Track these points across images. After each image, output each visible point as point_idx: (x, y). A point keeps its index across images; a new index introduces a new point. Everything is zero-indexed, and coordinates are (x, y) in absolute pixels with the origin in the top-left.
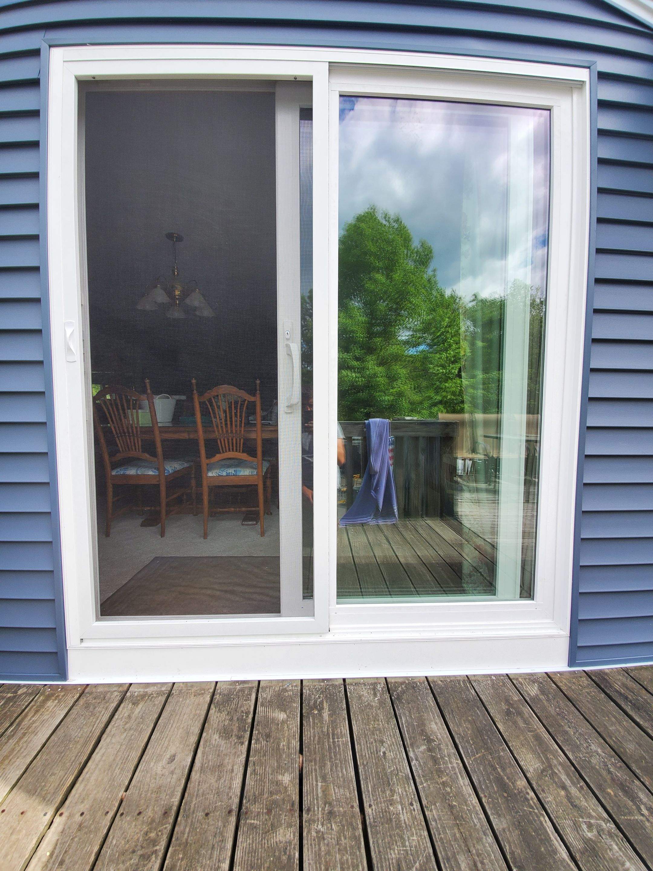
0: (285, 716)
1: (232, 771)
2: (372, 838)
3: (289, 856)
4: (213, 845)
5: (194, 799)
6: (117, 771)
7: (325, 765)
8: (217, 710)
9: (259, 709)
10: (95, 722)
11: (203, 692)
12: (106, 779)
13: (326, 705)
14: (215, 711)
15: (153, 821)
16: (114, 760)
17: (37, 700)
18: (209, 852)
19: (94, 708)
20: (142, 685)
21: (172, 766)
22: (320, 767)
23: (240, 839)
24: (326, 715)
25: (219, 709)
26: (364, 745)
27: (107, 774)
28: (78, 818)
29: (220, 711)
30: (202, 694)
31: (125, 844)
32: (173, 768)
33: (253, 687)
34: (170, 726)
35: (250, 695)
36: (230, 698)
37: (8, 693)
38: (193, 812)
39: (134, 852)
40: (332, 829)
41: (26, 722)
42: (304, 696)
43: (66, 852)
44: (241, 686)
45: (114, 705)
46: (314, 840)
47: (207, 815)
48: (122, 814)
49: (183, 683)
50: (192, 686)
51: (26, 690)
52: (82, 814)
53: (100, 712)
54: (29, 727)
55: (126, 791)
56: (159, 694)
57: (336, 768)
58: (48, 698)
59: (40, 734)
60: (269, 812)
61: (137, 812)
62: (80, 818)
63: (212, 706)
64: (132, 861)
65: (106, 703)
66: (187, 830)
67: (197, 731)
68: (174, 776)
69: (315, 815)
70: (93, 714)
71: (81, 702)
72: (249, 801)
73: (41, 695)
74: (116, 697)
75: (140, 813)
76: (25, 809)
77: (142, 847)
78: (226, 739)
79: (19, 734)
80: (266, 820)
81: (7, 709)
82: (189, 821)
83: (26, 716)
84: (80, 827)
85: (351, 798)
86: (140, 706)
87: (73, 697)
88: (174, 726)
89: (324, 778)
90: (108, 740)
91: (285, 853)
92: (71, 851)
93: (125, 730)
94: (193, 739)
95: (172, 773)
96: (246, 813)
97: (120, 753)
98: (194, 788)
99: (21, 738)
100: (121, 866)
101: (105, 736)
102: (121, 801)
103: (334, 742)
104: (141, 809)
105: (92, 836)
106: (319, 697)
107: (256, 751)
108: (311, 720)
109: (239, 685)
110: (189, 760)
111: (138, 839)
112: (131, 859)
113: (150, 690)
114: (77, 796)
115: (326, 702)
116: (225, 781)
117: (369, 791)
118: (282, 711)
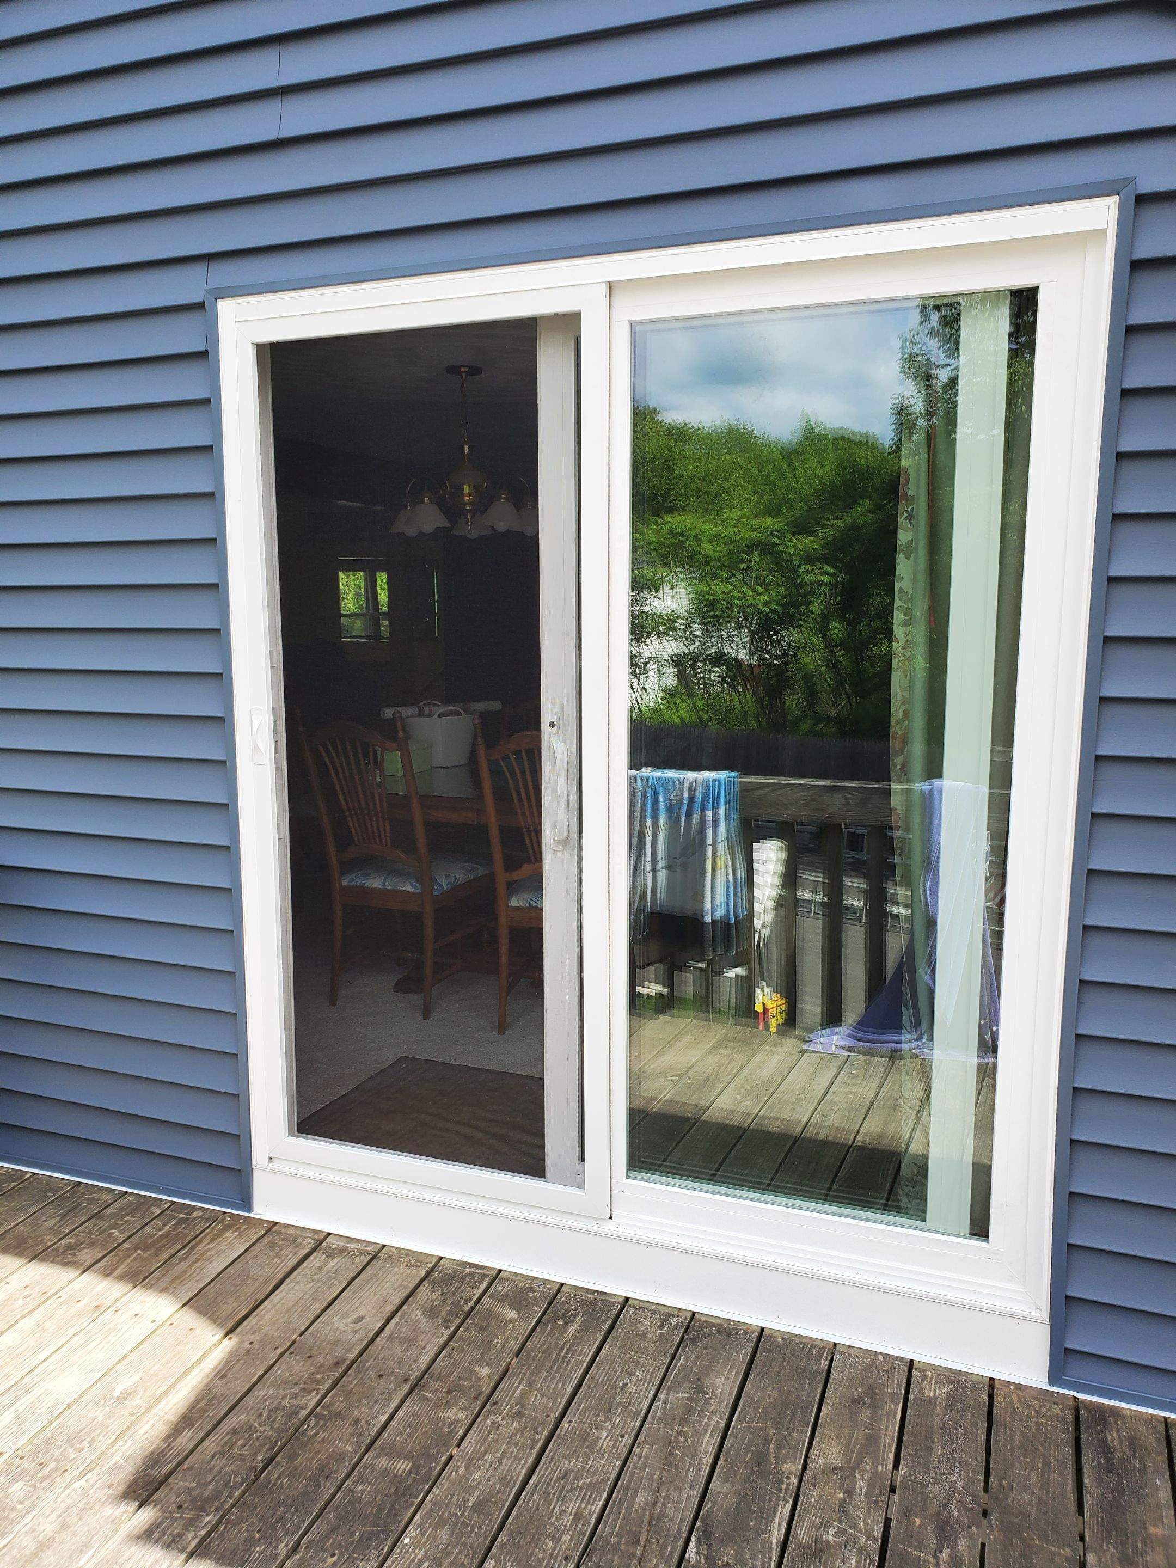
0: (517, 1316)
1: (424, 1348)
2: (553, 1446)
3: (451, 1432)
4: (377, 1400)
5: (372, 1360)
6: (295, 1316)
7: (539, 1372)
8: (430, 1287)
9: (485, 1300)
10: (279, 1265)
11: (419, 1264)
12: (281, 1321)
13: (579, 1319)
14: (427, 1289)
15: (322, 1366)
16: (294, 1305)
17: (214, 1227)
18: (371, 1404)
19: (281, 1250)
20: (342, 1239)
21: (358, 1327)
22: (532, 1374)
23: (407, 1404)
24: (571, 1330)
25: (433, 1287)
26: (604, 1370)
27: (284, 1316)
28: (246, 1345)
29: (433, 1290)
30: (417, 1266)
31: (290, 1376)
32: (358, 1328)
33: (487, 1276)
34: (366, 1289)
35: (481, 1282)
36: (452, 1279)
37: (180, 1213)
38: (367, 1370)
39: (296, 1384)
40: (512, 1425)
41: (199, 1248)
42: (555, 1302)
43: (229, 1369)
44: (473, 1270)
45: (305, 1251)
46: (487, 1427)
47: (380, 1376)
48: (292, 1353)
49: (396, 1248)
50: (407, 1255)
51: (201, 1214)
52: (251, 1343)
53: (287, 1256)
54: (203, 1254)
55: (300, 1335)
56: (362, 1253)
57: (552, 1379)
58: (227, 1228)
59: (214, 1264)
60: (449, 1392)
61: (308, 1355)
62: (249, 1346)
63: (426, 1282)
64: (292, 1390)
65: (296, 1247)
66: (355, 1382)
67: (397, 1301)
68: (357, 1335)
69: (499, 1409)
70: (278, 1256)
71: (266, 1240)
72: (431, 1377)
73: (219, 1223)
74: (308, 1244)
75: (310, 1357)
76: (194, 1326)
77: (305, 1383)
78: (429, 1318)
79: (192, 1258)
80: (443, 1397)
81: (180, 1230)
82: (360, 1376)
83: (201, 1241)
84: (248, 1352)
85: (551, 1409)
86: (336, 1261)
87: (257, 1233)
88: (371, 1290)
89: (530, 1384)
90: (291, 1285)
91: (449, 1427)
92: (234, 1369)
93: (313, 1281)
94: (390, 1308)
95: (356, 1332)
96: (424, 1386)
97: (302, 1301)
98: (376, 1350)
99: (194, 1263)
100: (281, 1391)
101: (288, 1281)
102: (294, 1342)
103: (565, 1357)
104: (314, 1353)
105: (258, 1362)
106: (576, 1309)
107: (461, 1338)
108: (549, 1328)
109: (470, 1268)
110: (379, 1325)
111: (303, 1376)
112: (292, 1388)
113: (352, 1246)
114: (248, 1327)
115: (582, 1316)
116: (412, 1354)
117: (578, 1410)
118: (514, 1309)
